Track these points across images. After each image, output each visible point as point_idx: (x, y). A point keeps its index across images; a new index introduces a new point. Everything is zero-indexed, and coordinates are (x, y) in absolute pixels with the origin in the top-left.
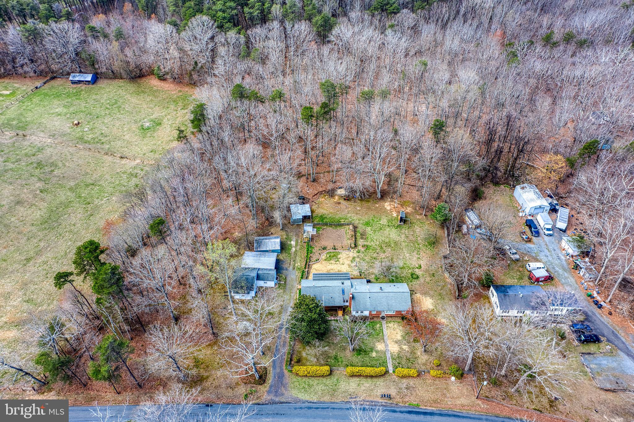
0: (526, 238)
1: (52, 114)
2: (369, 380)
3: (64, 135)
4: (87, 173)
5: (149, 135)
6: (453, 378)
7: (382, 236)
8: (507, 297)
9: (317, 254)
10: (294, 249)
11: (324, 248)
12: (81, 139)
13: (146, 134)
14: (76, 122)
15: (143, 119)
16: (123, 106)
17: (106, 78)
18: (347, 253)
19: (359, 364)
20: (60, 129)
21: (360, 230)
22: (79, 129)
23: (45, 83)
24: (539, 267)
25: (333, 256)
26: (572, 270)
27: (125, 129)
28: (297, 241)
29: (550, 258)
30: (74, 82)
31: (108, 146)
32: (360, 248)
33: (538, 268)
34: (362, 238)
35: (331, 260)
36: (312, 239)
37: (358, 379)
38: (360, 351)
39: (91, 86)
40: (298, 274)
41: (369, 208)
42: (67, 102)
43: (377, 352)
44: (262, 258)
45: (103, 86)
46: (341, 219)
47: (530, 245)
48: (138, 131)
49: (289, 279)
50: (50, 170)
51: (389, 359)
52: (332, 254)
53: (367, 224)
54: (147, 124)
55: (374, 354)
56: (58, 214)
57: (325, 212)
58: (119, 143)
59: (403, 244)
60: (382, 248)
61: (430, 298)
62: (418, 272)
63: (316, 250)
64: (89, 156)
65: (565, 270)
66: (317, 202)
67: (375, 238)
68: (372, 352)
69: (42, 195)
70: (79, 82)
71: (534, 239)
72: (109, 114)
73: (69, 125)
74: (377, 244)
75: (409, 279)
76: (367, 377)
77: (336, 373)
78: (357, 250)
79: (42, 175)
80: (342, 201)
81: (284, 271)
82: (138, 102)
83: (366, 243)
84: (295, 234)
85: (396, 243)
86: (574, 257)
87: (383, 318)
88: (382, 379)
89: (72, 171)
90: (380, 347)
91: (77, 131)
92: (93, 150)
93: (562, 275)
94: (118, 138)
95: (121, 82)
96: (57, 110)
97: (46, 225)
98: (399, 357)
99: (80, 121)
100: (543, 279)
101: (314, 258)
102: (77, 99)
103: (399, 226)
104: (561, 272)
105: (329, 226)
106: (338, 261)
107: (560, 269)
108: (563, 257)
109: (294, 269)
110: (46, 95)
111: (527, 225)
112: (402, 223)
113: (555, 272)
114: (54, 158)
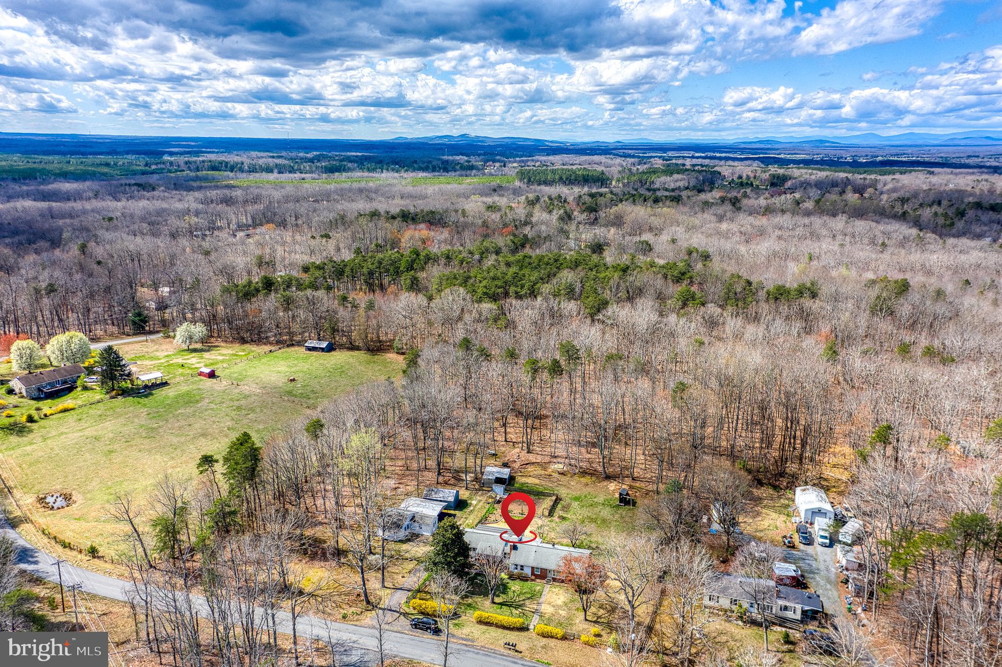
0: (789, 543)
2: (500, 631)
3: (275, 388)
6: (610, 650)
7: (589, 512)
8: (719, 580)
9: (496, 515)
10: (472, 508)
12: (290, 393)
14: (291, 379)
17: (342, 349)
18: (536, 520)
20: (274, 383)
21: (563, 502)
22: (292, 385)
23: (280, 349)
26: (840, 583)
28: (479, 502)
29: (813, 567)
30: (310, 349)
31: (313, 402)
32: (556, 518)
33: (787, 568)
34: (562, 511)
36: (498, 502)
37: (486, 628)
38: (503, 605)
39: (324, 353)
41: (586, 485)
42: (293, 364)
43: (524, 610)
44: (426, 505)
45: (336, 354)
46: (546, 490)
47: (793, 551)
51: (536, 618)
53: (577, 499)
55: (518, 611)
57: (528, 482)
60: (583, 522)
63: (497, 512)
64: (290, 407)
65: (829, 582)
66: (522, 471)
67: (579, 513)
68: (518, 608)
70: (314, 349)
71: (801, 546)
73: (283, 381)
74: (579, 518)
76: (498, 627)
77: (462, 618)
78: (550, 519)
80: (556, 475)
82: (364, 369)
83: (565, 516)
84: (480, 495)
85: (604, 521)
87: (547, 581)
88: (516, 632)
90: (530, 606)
91: (289, 386)
92: (296, 403)
93: (821, 586)
95: (355, 353)
98: (549, 619)
99: (296, 379)
100: (788, 581)
101: (493, 517)
102: (303, 362)
103: (616, 506)
108: (833, 570)
109: (462, 524)
110: (277, 357)
111: (797, 531)
112: (622, 504)
113: (813, 581)
114: (255, 404)
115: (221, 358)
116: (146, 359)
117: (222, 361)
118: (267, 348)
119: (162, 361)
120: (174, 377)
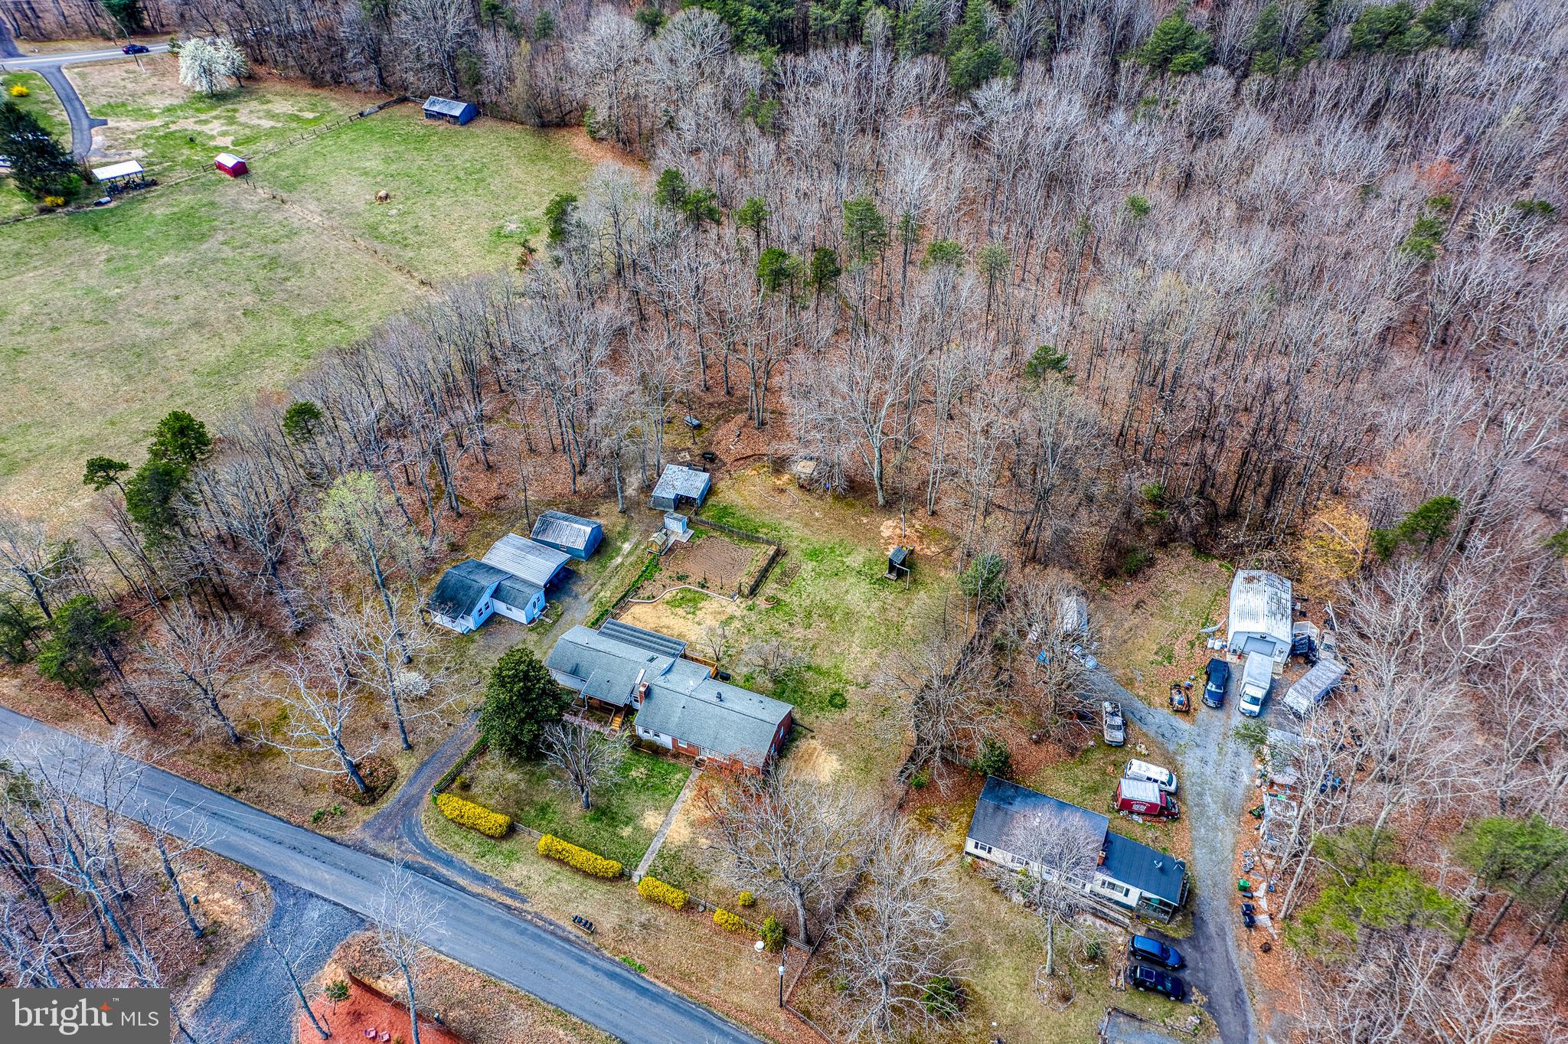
0: (1180, 703)
1: (356, 169)
2: (579, 878)
3: (349, 215)
4: (343, 298)
5: (502, 249)
6: (760, 945)
7: (827, 590)
8: (1000, 814)
9: (659, 585)
10: (619, 560)
11: (681, 578)
12: (373, 230)
13: (496, 247)
14: (382, 193)
15: (512, 214)
16: (489, 180)
17: (494, 117)
18: (724, 603)
19: (581, 840)
20: (350, 201)
21: (787, 562)
22: (381, 209)
23: (381, 108)
24: (1153, 776)
25: (689, 600)
26: (1248, 816)
27: (464, 228)
28: (636, 547)
29: (1209, 770)
30: (431, 115)
31: (411, 254)
32: (761, 602)
33: (1149, 779)
34: (779, 581)
35: (680, 606)
36: (670, 551)
37: (556, 868)
38: (604, 813)
39: (457, 127)
40: (592, 612)
41: (842, 521)
42: (395, 152)
43: (637, 828)
44: (529, 557)
45: (478, 132)
46: (764, 525)
47: (1182, 723)
48: (486, 236)
49: (567, 617)
50: (283, 276)
51: (653, 852)
52: (689, 596)
53: (814, 554)
54: (513, 226)
55: (626, 831)
56: (247, 363)
57: (739, 501)
58: (436, 252)
59: (865, 622)
60: (809, 615)
61: (838, 760)
62: (852, 694)
63: (662, 576)
64: (366, 265)
65: (1226, 808)
66: (735, 476)
67: (810, 589)
68: (627, 824)
69: (243, 319)
70: (440, 116)
71: (1203, 713)
72: (454, 191)
73: (368, 197)
74: (804, 605)
75: (820, 702)
76: (576, 870)
77: (523, 838)
78: (750, 603)
79: (265, 283)
80: (793, 491)
81: (568, 600)
82: (522, 176)
83: (780, 595)
84: (643, 528)
85: (848, 615)
86: (1275, 788)
87: (699, 764)
88: (604, 887)
89: (320, 288)
90: (651, 819)
91: (376, 211)
92: (380, 255)
93: (1209, 818)
94: (440, 242)
95: (514, 131)
96: (368, 164)
97: (214, 380)
98: (675, 857)
99: (392, 194)
100: (1143, 809)
101: (649, 589)
102: (415, 149)
103: (882, 581)
104: (1213, 807)
105: (727, 535)
106: (694, 613)
107: (1215, 803)
108: (1246, 779)
109: (591, 600)
110: (370, 131)
111: (1206, 673)
112: (893, 576)
113: (1197, 805)
114: (305, 255)
115: (267, 124)
116: (128, 114)
117: (269, 134)
118: (357, 104)
119: (157, 122)
120: (171, 169)
